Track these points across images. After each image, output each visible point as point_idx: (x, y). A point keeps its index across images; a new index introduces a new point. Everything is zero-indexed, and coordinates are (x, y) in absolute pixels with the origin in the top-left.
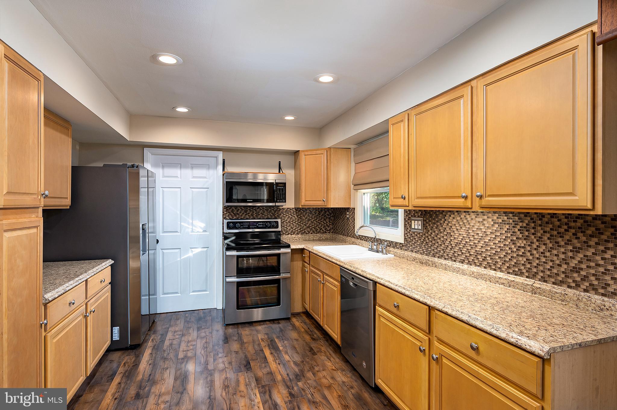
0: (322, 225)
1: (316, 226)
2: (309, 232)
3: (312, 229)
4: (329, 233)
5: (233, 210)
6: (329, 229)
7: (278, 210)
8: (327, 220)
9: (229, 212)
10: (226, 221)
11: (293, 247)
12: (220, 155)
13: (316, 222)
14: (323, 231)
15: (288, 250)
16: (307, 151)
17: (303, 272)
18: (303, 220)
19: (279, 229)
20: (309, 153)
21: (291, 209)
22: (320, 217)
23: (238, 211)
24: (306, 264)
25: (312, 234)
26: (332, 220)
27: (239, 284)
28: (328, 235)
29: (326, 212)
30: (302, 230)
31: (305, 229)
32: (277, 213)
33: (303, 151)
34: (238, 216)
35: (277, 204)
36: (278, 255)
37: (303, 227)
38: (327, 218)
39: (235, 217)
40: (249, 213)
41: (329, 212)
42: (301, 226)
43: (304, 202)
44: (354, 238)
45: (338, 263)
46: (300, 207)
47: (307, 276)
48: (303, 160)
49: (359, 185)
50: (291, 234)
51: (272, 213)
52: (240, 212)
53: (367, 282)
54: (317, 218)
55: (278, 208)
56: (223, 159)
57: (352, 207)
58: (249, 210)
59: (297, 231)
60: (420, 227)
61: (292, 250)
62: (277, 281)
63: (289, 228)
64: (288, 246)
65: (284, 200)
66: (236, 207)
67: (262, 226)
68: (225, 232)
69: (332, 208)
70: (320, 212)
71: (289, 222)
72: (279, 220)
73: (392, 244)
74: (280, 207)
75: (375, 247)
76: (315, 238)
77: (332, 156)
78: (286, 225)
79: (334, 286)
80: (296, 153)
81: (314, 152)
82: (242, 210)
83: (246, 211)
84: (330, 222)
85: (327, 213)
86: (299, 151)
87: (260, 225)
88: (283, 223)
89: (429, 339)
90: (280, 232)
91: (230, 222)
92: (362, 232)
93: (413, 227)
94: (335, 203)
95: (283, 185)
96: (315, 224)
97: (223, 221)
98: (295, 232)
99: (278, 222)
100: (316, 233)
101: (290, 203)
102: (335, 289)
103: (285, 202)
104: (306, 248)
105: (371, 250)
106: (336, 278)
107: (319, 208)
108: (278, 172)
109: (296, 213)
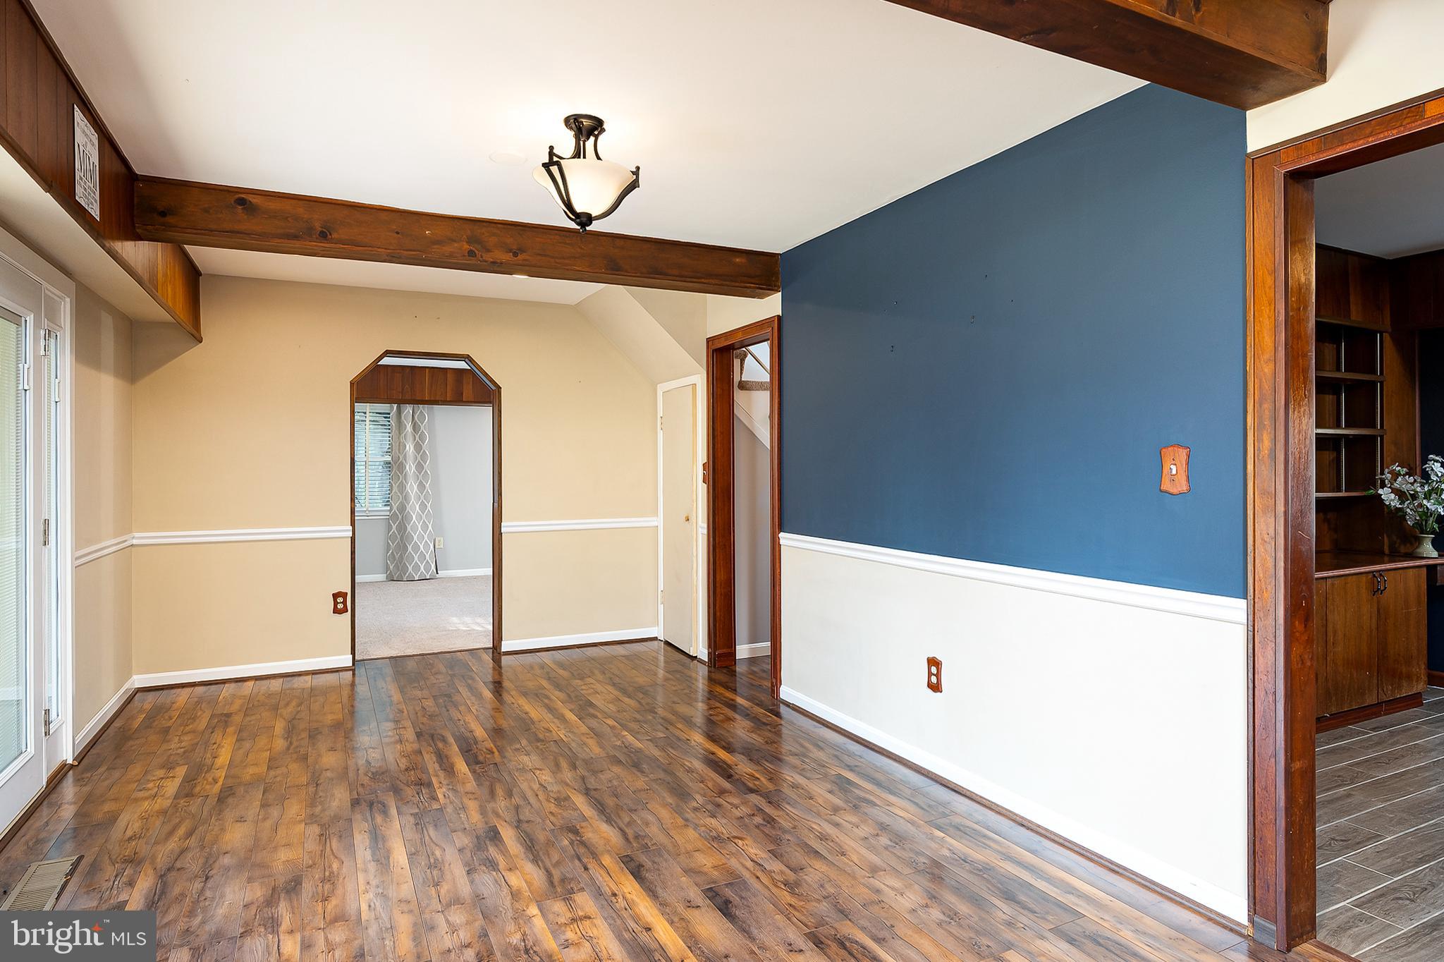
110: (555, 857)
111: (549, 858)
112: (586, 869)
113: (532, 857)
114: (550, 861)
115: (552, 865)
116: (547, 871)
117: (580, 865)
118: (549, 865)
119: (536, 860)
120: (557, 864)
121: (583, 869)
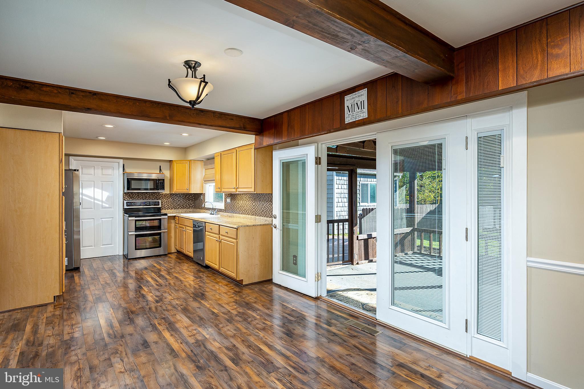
0: (187, 204)
1: (184, 204)
2: (179, 208)
3: (180, 206)
4: (192, 208)
5: (130, 195)
6: (191, 206)
7: (159, 195)
8: (191, 201)
9: (127, 196)
10: (125, 202)
11: (169, 215)
12: (121, 161)
13: (184, 202)
14: (188, 207)
15: (166, 217)
16: (177, 161)
17: (176, 228)
18: (175, 201)
19: (160, 206)
20: (179, 162)
21: (167, 194)
22: (186, 199)
23: (133, 195)
24: (177, 224)
25: (180, 209)
26: (193, 201)
27: (137, 236)
28: (191, 210)
29: (189, 196)
30: (175, 207)
31: (176, 206)
32: (159, 197)
33: (175, 161)
34: (133, 198)
35: (159, 191)
36: (160, 220)
37: (175, 205)
38: (190, 199)
39: (131, 199)
40: (140, 197)
41: (192, 196)
42: (174, 204)
43: (175, 190)
44: (205, 210)
45: (192, 219)
46: (173, 193)
47: (177, 230)
48: (175, 166)
49: (207, 181)
50: (168, 209)
51: (155, 197)
52: (135, 196)
53: (202, 223)
54: (184, 200)
55: (159, 194)
56: (123, 164)
57: (203, 193)
58: (141, 195)
59: (171, 207)
60: (230, 201)
61: (168, 216)
62: (160, 234)
63: (166, 205)
64: (166, 215)
65: (163, 188)
66: (132, 193)
67: (149, 204)
68: (125, 208)
69: (193, 194)
70: (186, 196)
71: (166, 202)
72: (160, 201)
73: (220, 210)
74: (160, 193)
75: (213, 212)
76: (182, 212)
77: (192, 165)
78: (164, 204)
79: (190, 231)
80: (170, 161)
81: (182, 162)
82: (136, 195)
83: (138, 196)
84: (192, 202)
85: (191, 196)
86: (172, 160)
87: (148, 203)
88: (162, 202)
89: (219, 236)
90: (160, 207)
91: (128, 202)
92: (207, 205)
93: (227, 201)
94: (194, 190)
95: (163, 180)
96: (183, 203)
97: (123, 202)
98: (170, 208)
99: (159, 202)
100: (184, 209)
101: (166, 191)
102: (191, 231)
103: (164, 190)
104: (176, 215)
105: (211, 214)
106: (191, 226)
107: (185, 194)
108: (159, 173)
109: (171, 197)
110: (204, 354)
111: (207, 354)
112: (192, 351)
113: (214, 353)
114: (206, 352)
115: (205, 351)
116: (206, 348)
117: (194, 352)
118: (206, 351)
119: (212, 352)
120: (203, 352)
121: (193, 350)
